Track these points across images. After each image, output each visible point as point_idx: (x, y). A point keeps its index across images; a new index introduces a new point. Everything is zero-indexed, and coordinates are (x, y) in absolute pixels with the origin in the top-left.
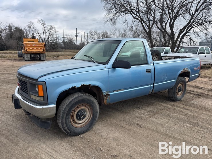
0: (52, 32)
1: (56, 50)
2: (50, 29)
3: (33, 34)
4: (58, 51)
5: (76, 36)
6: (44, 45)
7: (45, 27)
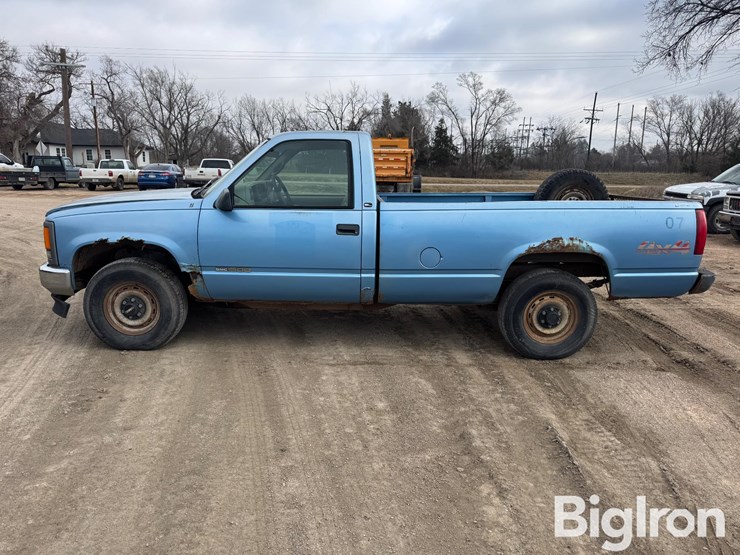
0: (500, 110)
1: (505, 173)
2: (494, 103)
3: (442, 121)
4: (511, 177)
5: (592, 120)
6: (409, 156)
7: (479, 96)
